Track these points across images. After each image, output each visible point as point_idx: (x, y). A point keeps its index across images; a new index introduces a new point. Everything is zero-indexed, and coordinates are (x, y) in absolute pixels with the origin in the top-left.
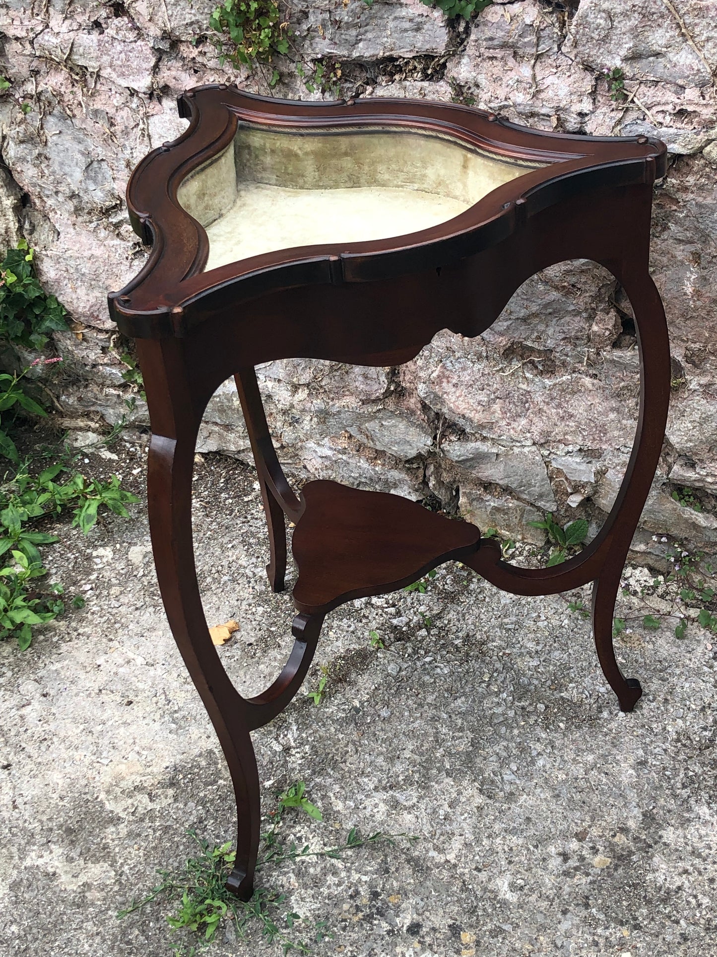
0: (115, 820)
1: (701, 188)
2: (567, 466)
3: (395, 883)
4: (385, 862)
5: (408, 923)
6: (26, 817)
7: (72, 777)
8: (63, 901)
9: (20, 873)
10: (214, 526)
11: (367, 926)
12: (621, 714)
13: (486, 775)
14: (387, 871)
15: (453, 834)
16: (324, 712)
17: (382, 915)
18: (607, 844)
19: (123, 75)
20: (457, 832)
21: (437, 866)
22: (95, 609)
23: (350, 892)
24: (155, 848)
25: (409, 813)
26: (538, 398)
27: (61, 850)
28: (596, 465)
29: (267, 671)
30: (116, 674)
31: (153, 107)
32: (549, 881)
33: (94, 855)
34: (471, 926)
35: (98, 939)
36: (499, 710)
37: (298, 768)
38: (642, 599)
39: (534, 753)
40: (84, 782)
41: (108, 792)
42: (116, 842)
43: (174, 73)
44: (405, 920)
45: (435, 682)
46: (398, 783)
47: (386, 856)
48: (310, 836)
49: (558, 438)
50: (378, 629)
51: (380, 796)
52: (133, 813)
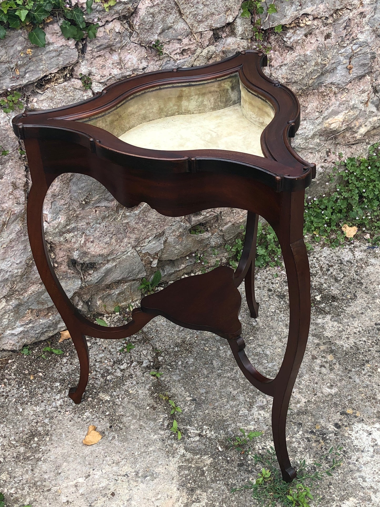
2: (149, 249)
3: (309, 423)
4: (294, 423)
5: (333, 427)
11: (328, 441)
14: (300, 424)
16: (186, 412)
17: (325, 434)
18: (323, 352)
21: (306, 407)
23: (306, 440)
30: (82, 495)
32: (332, 376)
34: (344, 408)
37: (217, 434)
39: (261, 352)
44: (331, 427)
45: (196, 367)
46: (250, 402)
47: (291, 421)
48: (263, 444)
49: (144, 237)
50: (144, 373)
51: (255, 410)
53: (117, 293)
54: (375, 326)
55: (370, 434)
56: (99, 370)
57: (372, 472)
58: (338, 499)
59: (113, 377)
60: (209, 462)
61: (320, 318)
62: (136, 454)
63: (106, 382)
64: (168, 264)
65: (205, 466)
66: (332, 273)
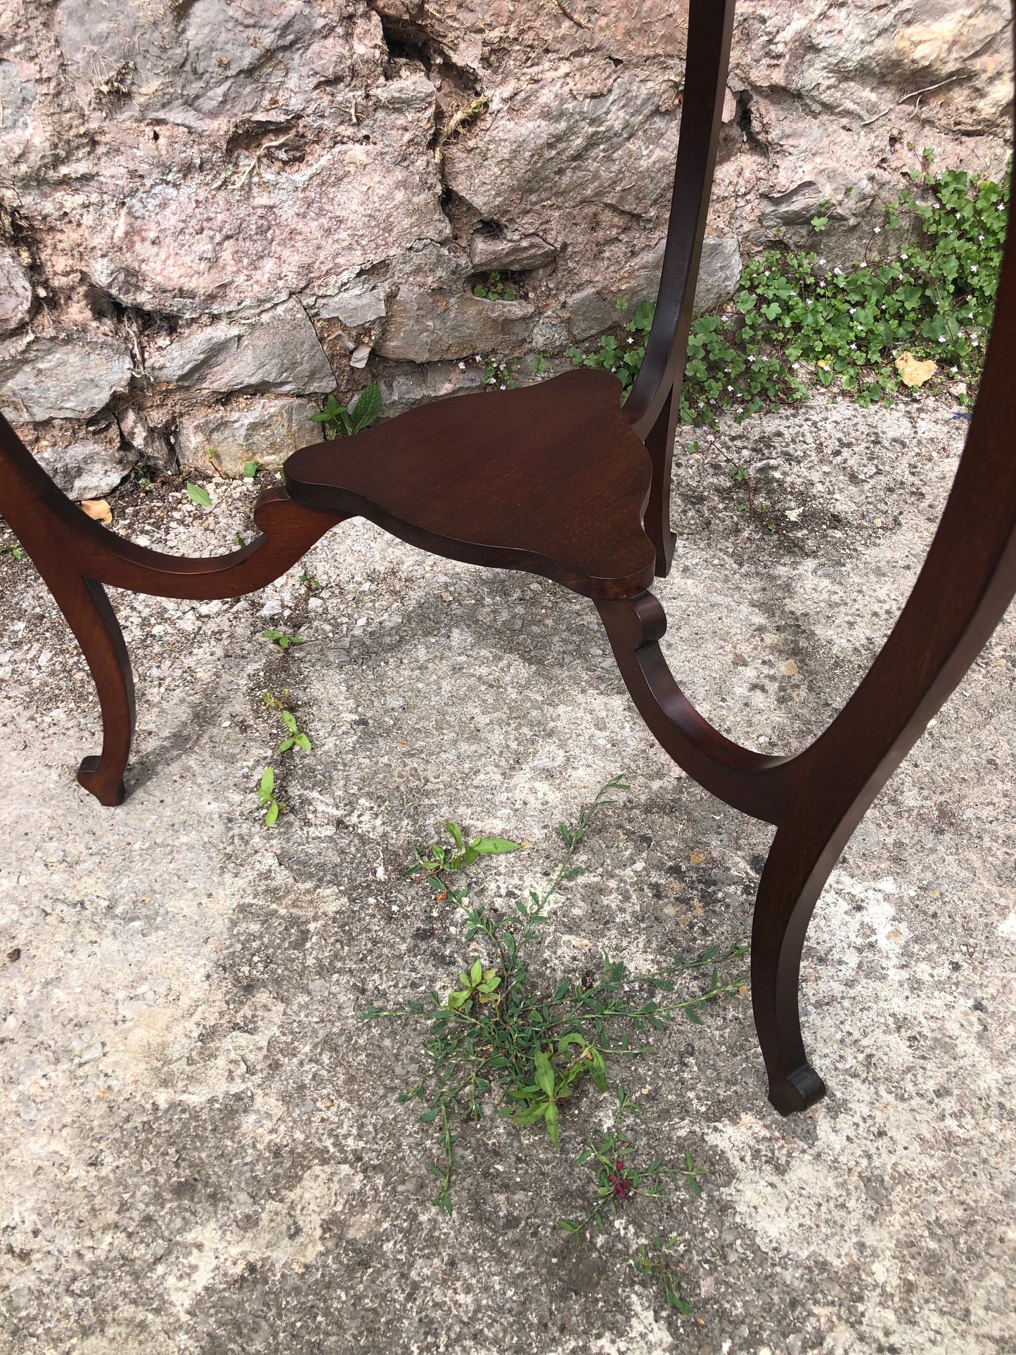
0: (236, 1106)
2: (344, 309)
3: (674, 843)
4: (629, 833)
6: (70, 1249)
7: (67, 1120)
8: (328, 1286)
11: (719, 908)
14: (646, 839)
16: (326, 752)
17: (715, 883)
18: (768, 650)
23: (649, 892)
24: (351, 1079)
25: (575, 769)
27: (212, 1224)
28: (383, 289)
32: (780, 717)
33: (276, 1179)
35: (465, 1270)
36: (505, 615)
37: (388, 829)
41: (165, 1083)
42: (282, 1128)
44: (740, 866)
46: (517, 753)
47: (620, 827)
48: (516, 881)
49: (325, 268)
50: (254, 633)
51: (521, 779)
52: (251, 1071)
53: (247, 422)
55: (859, 908)
56: (140, 608)
57: (839, 1036)
58: (703, 1109)
59: (170, 630)
60: (332, 907)
61: (785, 565)
62: (136, 846)
63: (145, 640)
64: (406, 374)
65: (315, 918)
66: (845, 461)
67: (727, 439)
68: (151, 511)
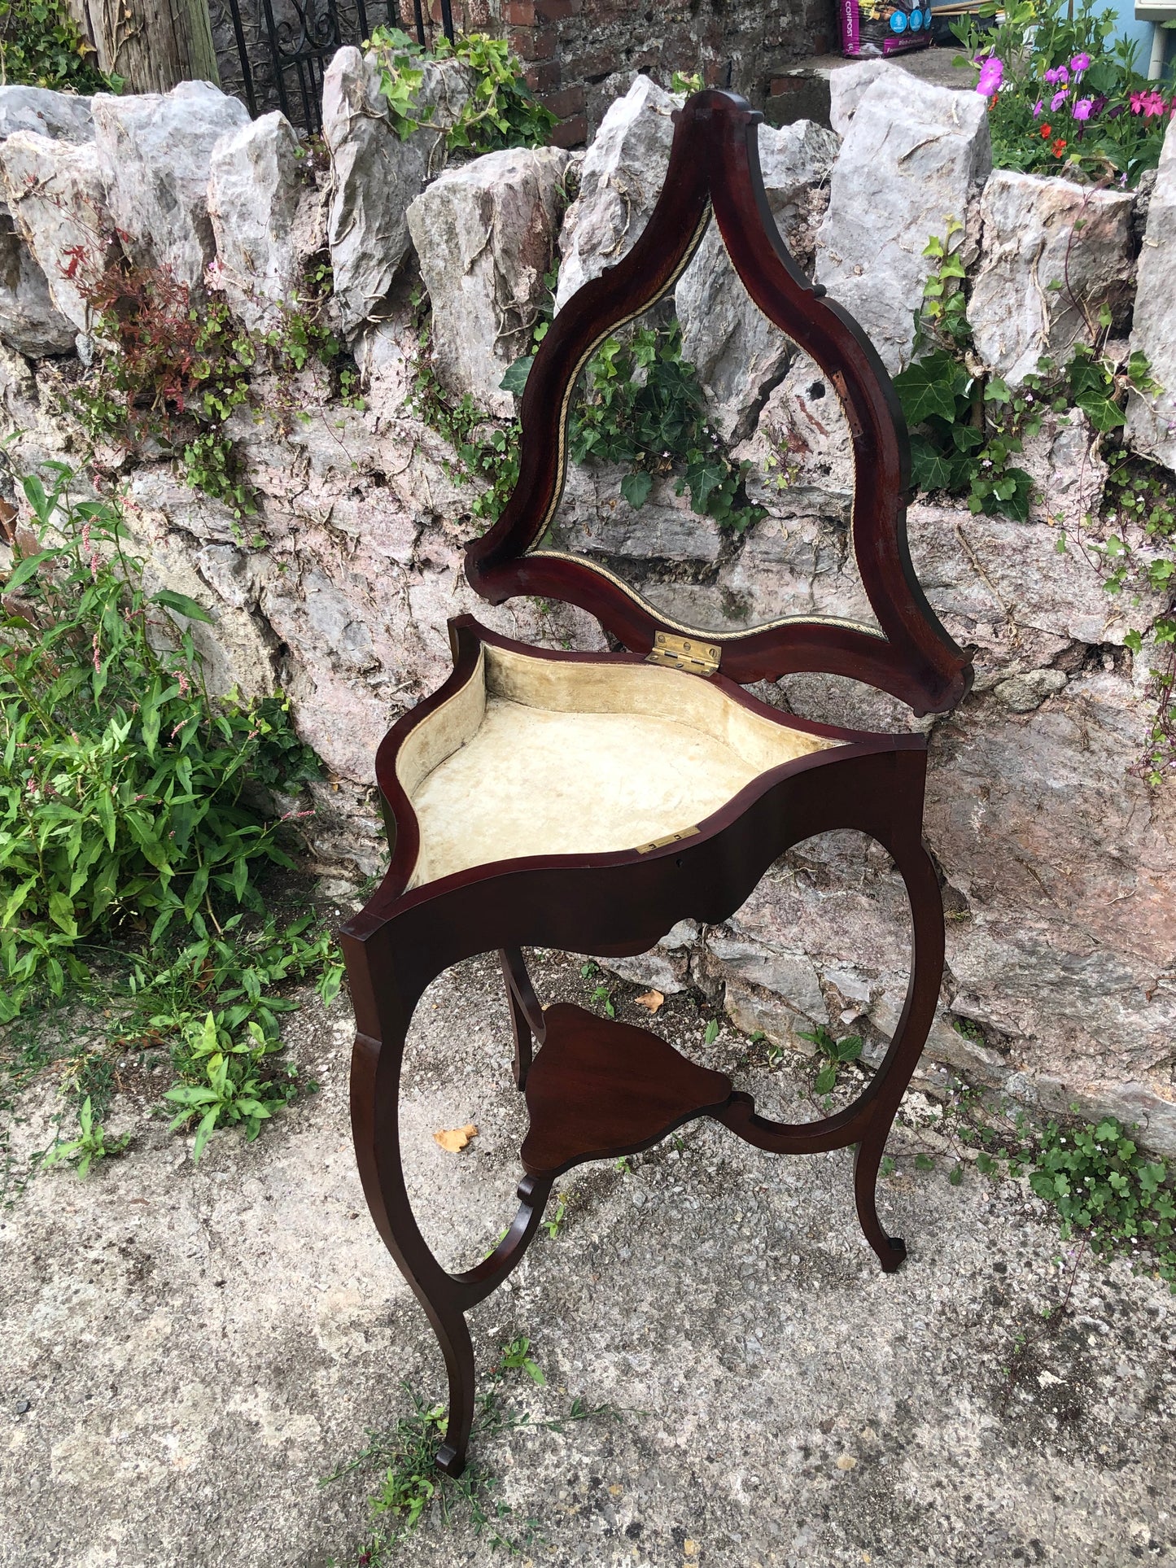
0: (326, 1362)
1: (992, 725)
2: (841, 981)
3: (618, 1470)
4: (609, 1441)
5: (628, 1521)
6: (234, 1349)
7: (287, 1303)
8: (263, 1460)
9: (221, 1419)
10: (462, 1002)
11: (583, 1522)
12: (883, 1275)
13: (728, 1341)
14: (611, 1452)
15: (686, 1412)
16: (560, 1247)
17: (601, 1510)
18: (854, 1439)
19: (383, 544)
20: (691, 1409)
21: (666, 1451)
22: (330, 1095)
23: (569, 1476)
24: (365, 1401)
25: (641, 1381)
26: (811, 908)
27: (267, 1395)
28: (873, 985)
29: (503, 1189)
30: (344, 1178)
31: (415, 577)
32: (786, 1481)
33: (300, 1404)
34: (697, 1532)
35: (294, 1512)
36: (749, 1260)
37: (526, 1314)
38: (917, 1133)
39: (783, 1317)
40: (298, 1310)
41: (323, 1326)
42: (326, 1390)
43: (435, 547)
44: (625, 1518)
45: (682, 1219)
46: (632, 1342)
47: (611, 1433)
48: (532, 1401)
49: (832, 952)
51: (611, 1357)
52: (346, 1356)
53: (762, 1007)
54: (1026, 1542)
67: (1102, 1278)
68: (679, 1022)
